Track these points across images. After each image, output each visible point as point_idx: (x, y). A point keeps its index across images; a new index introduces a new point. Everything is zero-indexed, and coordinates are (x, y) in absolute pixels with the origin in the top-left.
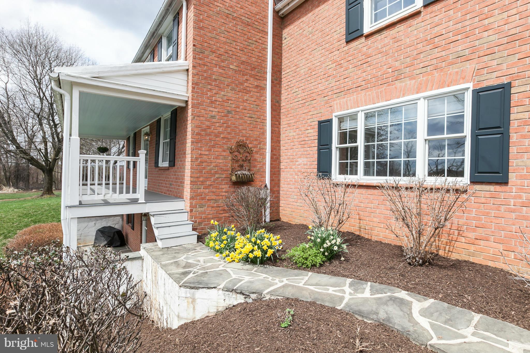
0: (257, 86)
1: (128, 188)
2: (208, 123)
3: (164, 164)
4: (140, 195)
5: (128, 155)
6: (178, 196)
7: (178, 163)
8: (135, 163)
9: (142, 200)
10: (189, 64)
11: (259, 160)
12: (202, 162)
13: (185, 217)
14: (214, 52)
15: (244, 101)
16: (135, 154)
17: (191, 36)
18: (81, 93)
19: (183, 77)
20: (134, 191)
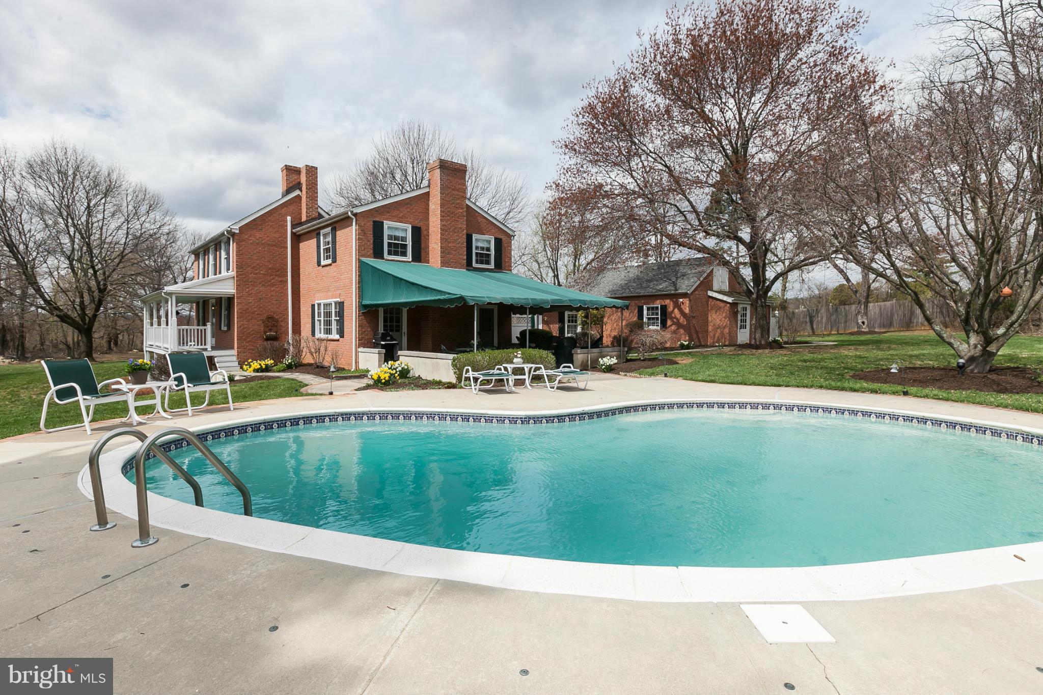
0: (281, 281)
1: (183, 343)
2: (247, 306)
3: (224, 328)
4: (209, 347)
5: (198, 325)
6: (232, 348)
7: (231, 329)
8: (205, 330)
9: (209, 349)
10: (233, 273)
11: (283, 325)
12: (244, 328)
13: (235, 358)
14: (249, 266)
15: (271, 291)
16: (204, 325)
17: (235, 261)
18: (176, 297)
19: (232, 281)
20: (205, 345)
